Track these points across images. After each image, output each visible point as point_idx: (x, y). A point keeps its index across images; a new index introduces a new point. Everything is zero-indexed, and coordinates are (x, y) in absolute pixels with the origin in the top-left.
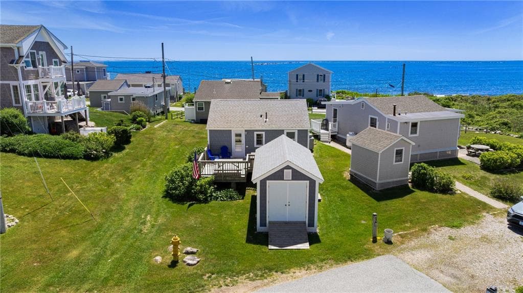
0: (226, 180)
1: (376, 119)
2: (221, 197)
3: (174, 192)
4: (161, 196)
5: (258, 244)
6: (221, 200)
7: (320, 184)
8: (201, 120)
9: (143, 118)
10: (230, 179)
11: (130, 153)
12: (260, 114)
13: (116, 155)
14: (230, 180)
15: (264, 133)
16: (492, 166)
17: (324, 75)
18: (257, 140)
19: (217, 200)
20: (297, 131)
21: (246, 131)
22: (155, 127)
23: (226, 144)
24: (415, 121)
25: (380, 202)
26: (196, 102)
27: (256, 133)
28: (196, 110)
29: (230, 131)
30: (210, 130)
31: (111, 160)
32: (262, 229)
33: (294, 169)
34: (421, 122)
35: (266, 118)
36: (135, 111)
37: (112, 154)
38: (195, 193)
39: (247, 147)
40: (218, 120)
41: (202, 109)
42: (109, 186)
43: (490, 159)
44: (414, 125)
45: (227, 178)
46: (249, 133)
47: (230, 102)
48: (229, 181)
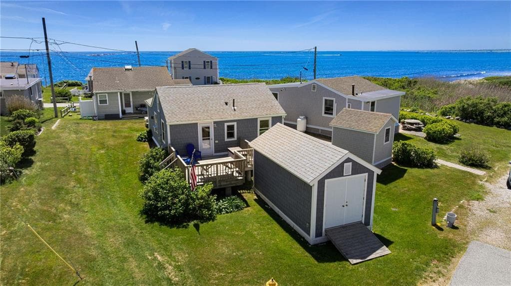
0: (221, 186)
1: (333, 101)
2: (225, 208)
3: (167, 212)
4: (143, 221)
5: (335, 261)
6: (227, 212)
7: (378, 174)
8: (105, 115)
9: (34, 118)
10: (225, 183)
11: (46, 167)
12: (223, 102)
13: (25, 172)
14: (224, 185)
15: (235, 124)
16: (439, 138)
17: (211, 62)
18: (228, 133)
19: (221, 214)
20: (271, 118)
21: (215, 122)
22: (53, 128)
23: (190, 141)
24: (373, 100)
25: (388, 185)
26: (97, 94)
27: (226, 124)
28: (97, 103)
29: (197, 124)
30: (170, 126)
31: (23, 180)
32: (317, 241)
33: (354, 161)
34: (378, 100)
35: (234, 106)
36: (16, 109)
37: (21, 172)
38: (194, 209)
39: (216, 142)
40: (178, 112)
41: (105, 102)
42: (54, 221)
43: (436, 131)
44: (373, 104)
45: (222, 184)
46: (219, 124)
47: (181, 89)
48: (223, 187)
